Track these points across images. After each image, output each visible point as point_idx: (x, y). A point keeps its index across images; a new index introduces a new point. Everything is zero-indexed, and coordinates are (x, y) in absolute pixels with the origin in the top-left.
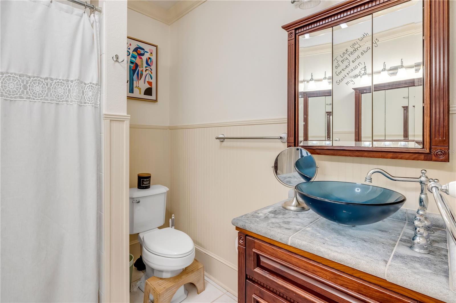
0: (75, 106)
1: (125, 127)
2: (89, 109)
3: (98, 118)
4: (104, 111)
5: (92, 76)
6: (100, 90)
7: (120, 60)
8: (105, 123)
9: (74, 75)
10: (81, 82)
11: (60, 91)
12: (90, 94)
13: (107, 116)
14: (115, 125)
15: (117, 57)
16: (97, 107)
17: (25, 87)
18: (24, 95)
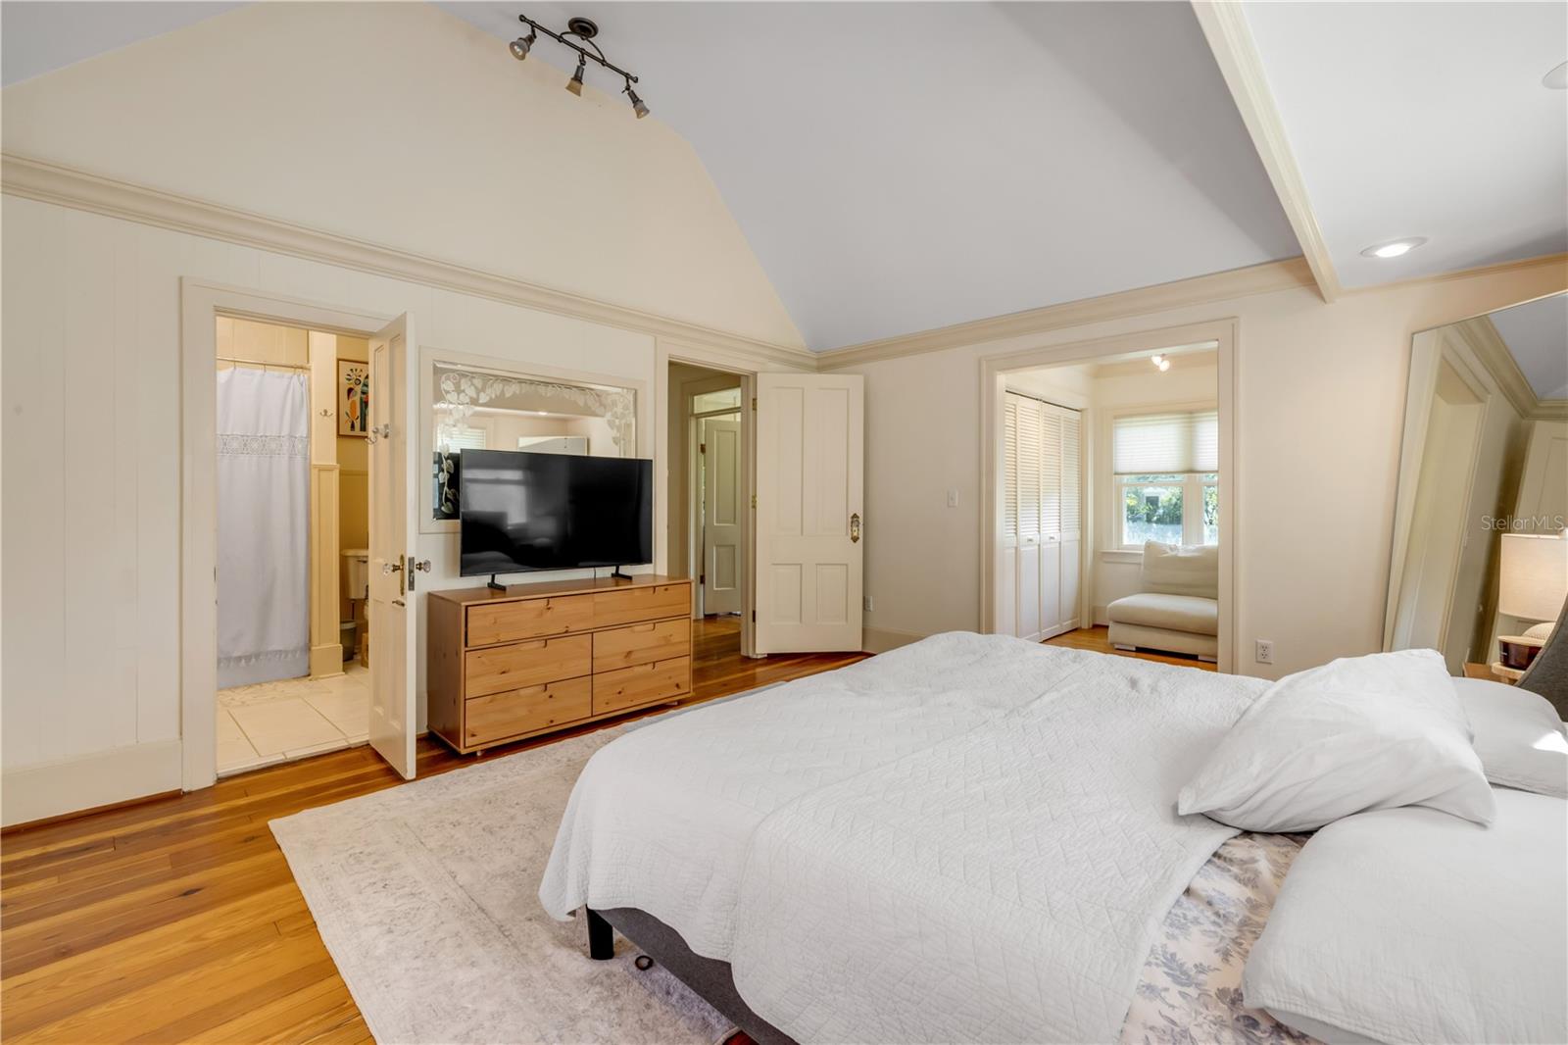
0: (286, 457)
1: (335, 475)
2: (299, 459)
3: (308, 468)
4: (314, 462)
5: (302, 431)
6: (309, 442)
7: (329, 414)
8: (315, 472)
9: (285, 432)
10: (291, 436)
11: (273, 446)
12: (300, 446)
13: (315, 466)
14: (323, 474)
15: (326, 412)
16: (307, 458)
17: (245, 445)
18: (245, 452)
